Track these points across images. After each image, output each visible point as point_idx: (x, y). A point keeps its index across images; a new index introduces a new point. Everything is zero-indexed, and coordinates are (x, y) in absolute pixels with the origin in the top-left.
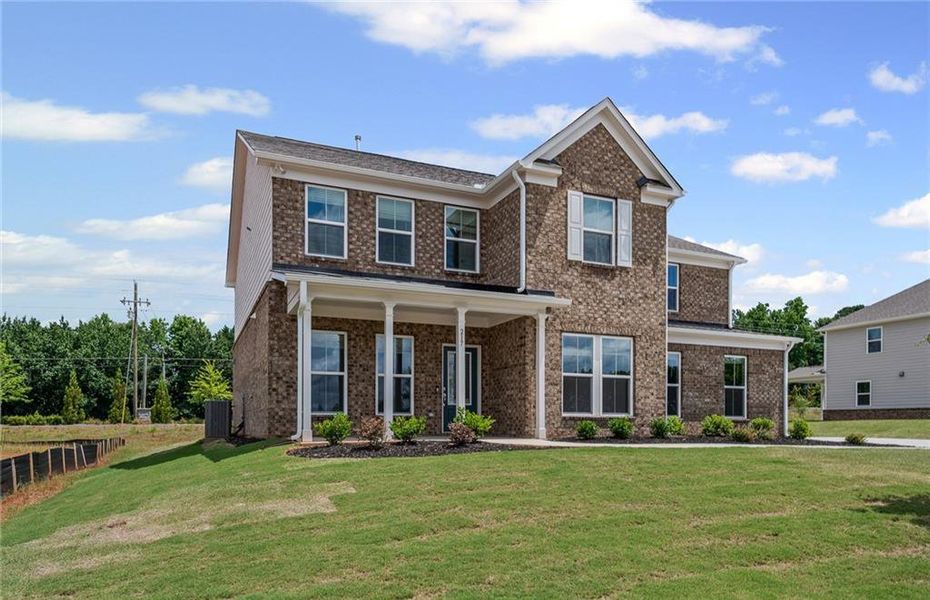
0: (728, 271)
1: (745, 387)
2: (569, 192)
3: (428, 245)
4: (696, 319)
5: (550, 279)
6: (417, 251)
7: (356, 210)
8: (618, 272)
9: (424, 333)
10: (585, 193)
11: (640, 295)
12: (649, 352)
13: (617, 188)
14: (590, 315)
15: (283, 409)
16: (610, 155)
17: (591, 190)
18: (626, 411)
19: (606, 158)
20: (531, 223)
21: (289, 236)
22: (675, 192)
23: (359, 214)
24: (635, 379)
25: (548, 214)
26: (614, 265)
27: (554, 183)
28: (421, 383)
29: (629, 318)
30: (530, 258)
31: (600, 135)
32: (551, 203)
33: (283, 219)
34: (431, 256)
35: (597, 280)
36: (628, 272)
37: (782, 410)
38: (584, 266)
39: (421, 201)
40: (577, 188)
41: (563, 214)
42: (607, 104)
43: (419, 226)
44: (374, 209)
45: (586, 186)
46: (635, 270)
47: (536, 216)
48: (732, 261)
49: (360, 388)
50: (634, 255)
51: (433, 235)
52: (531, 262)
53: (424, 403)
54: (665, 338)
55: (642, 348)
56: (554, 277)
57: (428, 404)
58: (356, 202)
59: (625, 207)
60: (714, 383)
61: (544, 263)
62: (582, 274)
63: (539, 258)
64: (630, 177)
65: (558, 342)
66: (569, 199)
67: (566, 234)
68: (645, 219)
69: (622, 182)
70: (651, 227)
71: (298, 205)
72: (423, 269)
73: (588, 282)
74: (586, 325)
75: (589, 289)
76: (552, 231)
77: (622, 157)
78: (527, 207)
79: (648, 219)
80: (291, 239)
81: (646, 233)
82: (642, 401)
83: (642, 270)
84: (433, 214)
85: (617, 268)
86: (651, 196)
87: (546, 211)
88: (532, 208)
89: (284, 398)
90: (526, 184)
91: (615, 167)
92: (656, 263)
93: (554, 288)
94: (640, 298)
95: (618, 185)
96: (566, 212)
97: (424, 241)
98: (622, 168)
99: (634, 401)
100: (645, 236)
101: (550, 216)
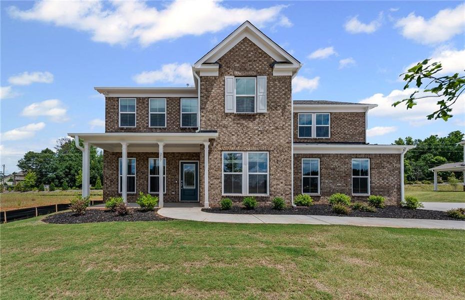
0: (365, 113)
1: (369, 177)
2: (226, 77)
3: (172, 117)
4: (342, 141)
5: (215, 124)
6: (167, 120)
7: (140, 106)
8: (257, 116)
9: (170, 156)
10: (235, 76)
11: (273, 127)
12: (279, 159)
13: (257, 70)
14: (239, 141)
15: (109, 191)
16: (252, 53)
17: (240, 74)
18: (266, 192)
19: (249, 55)
20: (203, 97)
21: (111, 120)
22: (295, 65)
23: (141, 107)
24: (270, 175)
25: (213, 91)
26: (255, 112)
27: (217, 74)
28: (169, 179)
29: (265, 141)
30: (202, 114)
31: (246, 43)
32: (215, 85)
33: (109, 114)
34: (174, 122)
35: (244, 122)
36: (264, 116)
37: (399, 189)
38: (235, 115)
39: (169, 98)
40: (231, 75)
41: (222, 89)
42: (247, 25)
43: (168, 109)
44: (148, 104)
45: (237, 73)
46: (269, 114)
47: (206, 93)
48: (367, 107)
49: (141, 182)
50: (268, 106)
51: (174, 112)
52: (203, 116)
53: (170, 188)
54: (291, 150)
55: (274, 157)
56: (217, 123)
57: (172, 188)
58: (140, 102)
59: (263, 80)
60: (344, 175)
61: (211, 116)
62: (234, 120)
63: (208, 114)
64: (266, 63)
65: (219, 156)
66: (226, 81)
67: (224, 100)
68: (276, 85)
69: (260, 67)
70: (280, 88)
71: (115, 107)
72: (170, 128)
73: (238, 124)
74: (237, 146)
75: (239, 127)
76: (216, 99)
77: (260, 53)
78: (201, 89)
79: (278, 84)
80: (112, 121)
81: (277, 92)
82: (275, 187)
83: (274, 114)
84: (174, 103)
85: (257, 114)
86: (279, 71)
87: (212, 89)
88: (204, 89)
89: (109, 186)
90: (201, 77)
91: (256, 59)
92: (284, 108)
93: (217, 128)
94: (272, 129)
95: (257, 69)
96: (224, 88)
97: (171, 115)
98: (260, 59)
99: (270, 187)
100: (276, 94)
101: (214, 92)
